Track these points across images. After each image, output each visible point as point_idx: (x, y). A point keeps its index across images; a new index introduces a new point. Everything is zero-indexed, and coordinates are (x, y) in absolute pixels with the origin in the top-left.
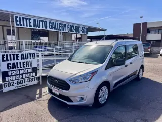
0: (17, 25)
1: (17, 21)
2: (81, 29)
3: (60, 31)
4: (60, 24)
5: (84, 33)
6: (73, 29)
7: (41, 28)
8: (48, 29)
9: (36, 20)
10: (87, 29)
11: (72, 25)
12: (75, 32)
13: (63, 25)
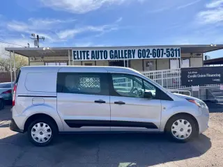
0: (75, 59)
1: (75, 55)
2: (165, 51)
3: (124, 59)
4: (126, 51)
5: (170, 57)
6: (147, 53)
7: (100, 59)
8: (109, 58)
9: (95, 51)
10: (179, 50)
11: (146, 49)
12: (151, 57)
13: (130, 52)
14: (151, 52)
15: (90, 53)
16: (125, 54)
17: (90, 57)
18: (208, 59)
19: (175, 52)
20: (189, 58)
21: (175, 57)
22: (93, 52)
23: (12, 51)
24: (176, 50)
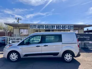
0: (31, 28)
1: (31, 27)
2: (67, 27)
3: (50, 29)
4: (51, 26)
5: (69, 29)
6: (60, 27)
7: (41, 29)
8: (44, 29)
9: (39, 25)
10: (73, 26)
11: (59, 25)
12: (61, 29)
13: (53, 26)
14: (61, 27)
15: (37, 26)
16: (51, 27)
17: (37, 27)
18: (88, 30)
19: (71, 27)
20: (78, 30)
21: (71, 29)
22: (38, 26)
23: (7, 24)
24: (72, 26)
